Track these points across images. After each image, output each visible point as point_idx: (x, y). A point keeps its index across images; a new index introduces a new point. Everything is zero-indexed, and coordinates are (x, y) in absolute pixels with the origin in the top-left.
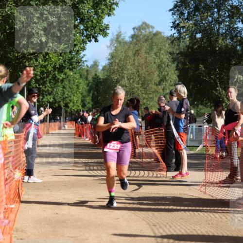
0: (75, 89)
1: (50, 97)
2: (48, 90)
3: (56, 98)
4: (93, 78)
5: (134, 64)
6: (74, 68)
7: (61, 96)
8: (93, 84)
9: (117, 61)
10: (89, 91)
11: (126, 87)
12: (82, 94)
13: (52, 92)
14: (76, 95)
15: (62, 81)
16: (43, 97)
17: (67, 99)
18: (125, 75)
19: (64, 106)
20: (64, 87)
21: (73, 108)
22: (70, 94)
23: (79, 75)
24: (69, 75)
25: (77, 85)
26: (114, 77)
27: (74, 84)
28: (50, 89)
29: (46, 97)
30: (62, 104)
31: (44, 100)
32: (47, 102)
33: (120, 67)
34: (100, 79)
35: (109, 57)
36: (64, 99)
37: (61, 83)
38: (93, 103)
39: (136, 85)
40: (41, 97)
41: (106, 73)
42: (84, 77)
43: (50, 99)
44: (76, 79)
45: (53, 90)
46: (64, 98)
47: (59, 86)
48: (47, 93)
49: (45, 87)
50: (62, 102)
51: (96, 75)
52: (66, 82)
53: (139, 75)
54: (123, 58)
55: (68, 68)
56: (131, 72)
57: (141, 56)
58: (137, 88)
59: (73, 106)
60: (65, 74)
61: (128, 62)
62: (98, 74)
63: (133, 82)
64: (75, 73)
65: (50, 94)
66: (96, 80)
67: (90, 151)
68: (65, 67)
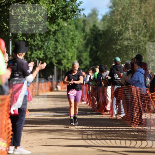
0: (69, 43)
1: (40, 52)
2: (37, 44)
3: (47, 54)
4: (91, 29)
5: (141, 13)
6: (69, 18)
7: (53, 52)
8: (92, 37)
9: (120, 9)
10: (86, 45)
11: (131, 40)
12: (77, 49)
13: (42, 46)
14: (70, 50)
15: (55, 33)
16: (32, 53)
17: (60, 55)
18: (130, 26)
19: (56, 63)
20: (56, 41)
21: (67, 66)
22: (63, 49)
23: (74, 26)
24: (63, 26)
25: (72, 38)
26: (116, 29)
27: (68, 36)
28: (40, 43)
29: (35, 52)
30: (54, 61)
31: (33, 56)
32: (37, 58)
33: (123, 17)
34: (99, 31)
35: (111, 4)
36: (57, 55)
37: (54, 36)
38: (91, 60)
39: (142, 38)
40: (29, 53)
41: (106, 24)
42: (80, 29)
43: (40, 54)
44: (71, 31)
45: (44, 44)
46: (56, 53)
47: (51, 40)
48: (36, 48)
49: (34, 41)
50: (54, 59)
51: (94, 26)
52: (59, 35)
53: (146, 27)
54: (127, 5)
55: (61, 18)
56: (136, 22)
57: (149, 3)
58: (144, 41)
59: (67, 63)
60: (58, 25)
61: (133, 10)
62: (97, 25)
63: (139, 34)
64: (70, 24)
65: (40, 49)
66: (94, 32)
67: (88, 117)
68: (57, 17)
